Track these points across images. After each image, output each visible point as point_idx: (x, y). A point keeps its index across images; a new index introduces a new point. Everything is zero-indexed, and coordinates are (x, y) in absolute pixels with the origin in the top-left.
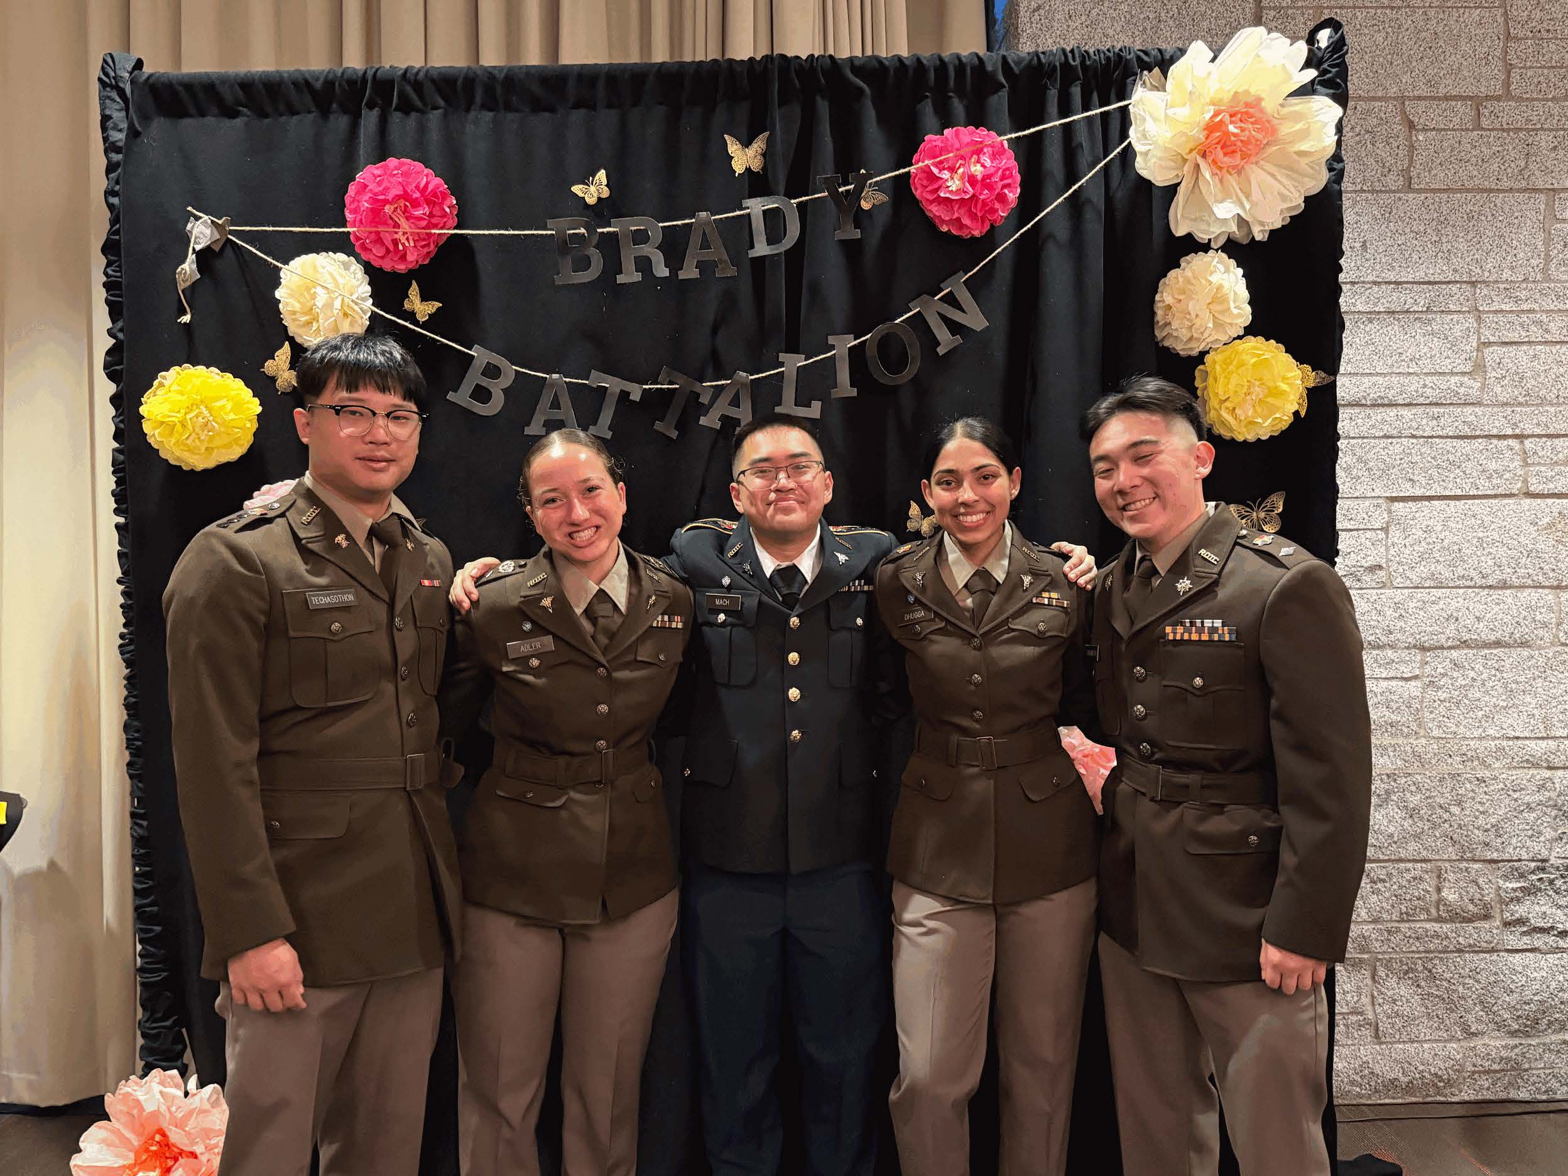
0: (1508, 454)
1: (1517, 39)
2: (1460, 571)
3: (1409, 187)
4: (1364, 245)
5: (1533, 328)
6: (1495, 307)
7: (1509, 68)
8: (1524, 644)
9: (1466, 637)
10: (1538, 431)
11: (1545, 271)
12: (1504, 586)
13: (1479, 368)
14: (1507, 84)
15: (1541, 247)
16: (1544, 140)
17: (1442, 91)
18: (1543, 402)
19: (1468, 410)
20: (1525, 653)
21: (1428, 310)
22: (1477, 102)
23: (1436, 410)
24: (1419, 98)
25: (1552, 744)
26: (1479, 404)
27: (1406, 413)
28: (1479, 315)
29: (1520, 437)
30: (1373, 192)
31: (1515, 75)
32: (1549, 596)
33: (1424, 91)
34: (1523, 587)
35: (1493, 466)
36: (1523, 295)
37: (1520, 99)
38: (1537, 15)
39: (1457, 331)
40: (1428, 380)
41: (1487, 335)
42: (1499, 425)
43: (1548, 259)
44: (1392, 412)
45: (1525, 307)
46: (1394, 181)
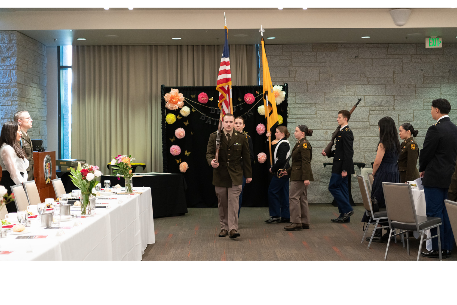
0: (320, 124)
1: (321, 74)
2: (314, 138)
3: (307, 92)
4: (302, 99)
5: (323, 109)
6: (318, 106)
7: (320, 77)
8: (322, 147)
9: (315, 146)
10: (324, 121)
11: (324, 102)
12: (319, 140)
13: (316, 114)
14: (319, 79)
15: (323, 99)
16: (324, 86)
17: (311, 80)
18: (324, 118)
19: (315, 119)
20: (322, 149)
21: (310, 107)
22: (316, 81)
23: (311, 119)
24: (309, 81)
25: (326, 160)
26: (316, 118)
27: (307, 119)
28: (316, 107)
29: (322, 122)
30: (303, 92)
31: (321, 78)
32: (325, 142)
33: (309, 80)
34: (322, 140)
35: (318, 126)
36: (321, 105)
37: (321, 81)
38: (323, 71)
39: (314, 109)
40: (310, 115)
41: (317, 110)
42: (319, 120)
43: (325, 100)
44: (306, 119)
45: (322, 106)
46: (306, 91)
